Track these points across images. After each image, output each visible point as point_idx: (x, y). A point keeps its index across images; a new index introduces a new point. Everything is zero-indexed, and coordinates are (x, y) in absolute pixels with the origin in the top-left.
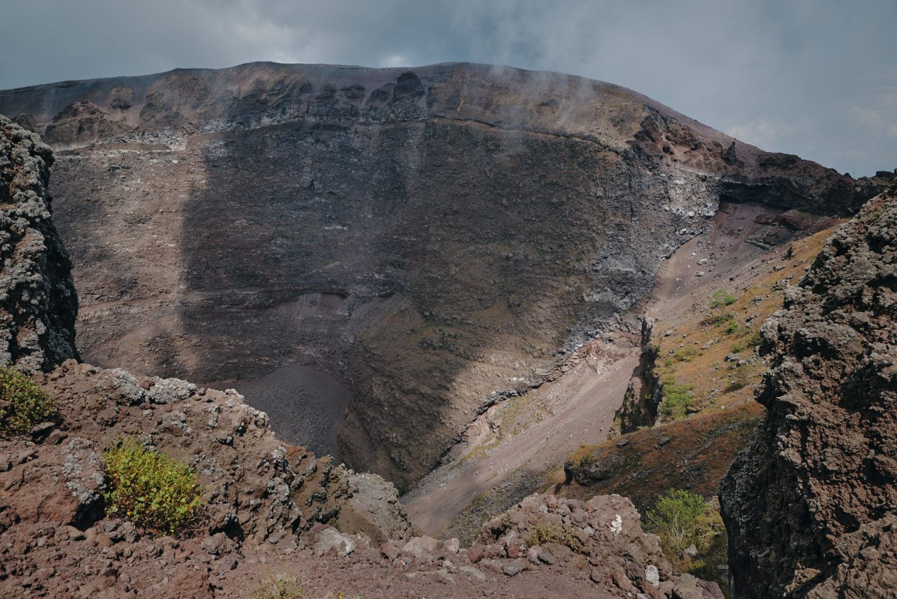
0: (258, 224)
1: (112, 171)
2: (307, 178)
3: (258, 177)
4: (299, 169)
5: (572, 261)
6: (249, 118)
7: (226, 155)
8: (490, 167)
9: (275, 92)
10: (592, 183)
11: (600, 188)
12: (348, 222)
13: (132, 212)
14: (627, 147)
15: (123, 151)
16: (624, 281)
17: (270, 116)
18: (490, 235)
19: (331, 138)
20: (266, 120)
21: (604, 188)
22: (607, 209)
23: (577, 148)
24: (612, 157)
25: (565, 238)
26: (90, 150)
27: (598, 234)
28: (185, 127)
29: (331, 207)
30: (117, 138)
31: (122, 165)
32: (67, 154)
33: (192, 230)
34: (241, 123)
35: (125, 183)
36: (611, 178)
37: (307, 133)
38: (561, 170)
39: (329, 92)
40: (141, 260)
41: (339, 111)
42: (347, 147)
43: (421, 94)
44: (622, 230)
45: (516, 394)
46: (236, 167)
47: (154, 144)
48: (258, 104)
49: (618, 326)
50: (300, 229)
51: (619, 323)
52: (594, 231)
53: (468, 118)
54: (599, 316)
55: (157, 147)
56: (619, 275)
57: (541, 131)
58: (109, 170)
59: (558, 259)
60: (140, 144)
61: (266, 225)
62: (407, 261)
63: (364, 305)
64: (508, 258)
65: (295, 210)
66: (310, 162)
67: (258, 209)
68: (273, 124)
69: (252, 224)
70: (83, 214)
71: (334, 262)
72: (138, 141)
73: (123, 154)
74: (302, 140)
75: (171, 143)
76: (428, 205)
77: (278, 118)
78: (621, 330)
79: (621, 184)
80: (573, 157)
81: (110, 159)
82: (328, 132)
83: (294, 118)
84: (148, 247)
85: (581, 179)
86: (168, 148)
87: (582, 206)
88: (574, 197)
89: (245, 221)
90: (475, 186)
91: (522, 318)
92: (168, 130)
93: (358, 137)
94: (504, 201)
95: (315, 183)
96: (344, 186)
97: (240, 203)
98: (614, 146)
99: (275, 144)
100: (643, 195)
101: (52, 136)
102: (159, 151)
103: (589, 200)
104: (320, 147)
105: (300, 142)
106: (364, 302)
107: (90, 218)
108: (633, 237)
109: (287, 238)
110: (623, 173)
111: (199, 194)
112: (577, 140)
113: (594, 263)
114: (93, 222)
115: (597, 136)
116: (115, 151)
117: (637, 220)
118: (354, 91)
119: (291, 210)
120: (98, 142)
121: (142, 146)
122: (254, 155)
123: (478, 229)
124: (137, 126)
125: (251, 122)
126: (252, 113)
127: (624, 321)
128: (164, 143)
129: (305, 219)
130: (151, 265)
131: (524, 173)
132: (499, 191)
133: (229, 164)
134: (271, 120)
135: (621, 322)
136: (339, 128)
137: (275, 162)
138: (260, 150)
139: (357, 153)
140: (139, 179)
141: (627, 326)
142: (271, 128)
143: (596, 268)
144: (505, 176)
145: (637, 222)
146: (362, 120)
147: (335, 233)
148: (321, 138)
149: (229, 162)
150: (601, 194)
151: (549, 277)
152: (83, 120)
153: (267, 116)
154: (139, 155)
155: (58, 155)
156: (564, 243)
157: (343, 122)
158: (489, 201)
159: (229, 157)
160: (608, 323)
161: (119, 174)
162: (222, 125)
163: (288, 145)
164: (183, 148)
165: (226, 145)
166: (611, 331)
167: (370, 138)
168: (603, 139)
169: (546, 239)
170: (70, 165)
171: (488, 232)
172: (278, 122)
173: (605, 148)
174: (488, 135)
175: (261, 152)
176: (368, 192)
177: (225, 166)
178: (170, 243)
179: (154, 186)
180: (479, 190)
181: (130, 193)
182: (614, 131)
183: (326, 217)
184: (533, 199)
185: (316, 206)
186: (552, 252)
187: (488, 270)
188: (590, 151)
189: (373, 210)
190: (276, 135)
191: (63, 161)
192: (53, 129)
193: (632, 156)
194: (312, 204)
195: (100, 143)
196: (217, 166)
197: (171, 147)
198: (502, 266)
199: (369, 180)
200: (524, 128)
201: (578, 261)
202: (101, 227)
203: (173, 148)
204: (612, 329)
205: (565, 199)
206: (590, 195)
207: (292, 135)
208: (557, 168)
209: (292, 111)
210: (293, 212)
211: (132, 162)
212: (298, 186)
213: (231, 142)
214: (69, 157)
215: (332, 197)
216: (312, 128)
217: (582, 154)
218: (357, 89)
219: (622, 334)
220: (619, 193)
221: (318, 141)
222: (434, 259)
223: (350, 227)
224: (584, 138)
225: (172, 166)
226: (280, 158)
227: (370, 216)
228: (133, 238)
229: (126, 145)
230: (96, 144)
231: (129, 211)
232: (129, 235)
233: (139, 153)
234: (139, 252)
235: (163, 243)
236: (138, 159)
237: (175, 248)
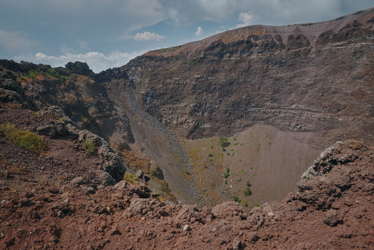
26: (349, 44)
30: (363, 37)
31: (360, 51)
32: (337, 46)
35: (358, 59)
58: (353, 53)
60: (372, 40)
70: (335, 73)
72: (372, 38)
73: (363, 45)
81: (355, 48)
84: (357, 91)
107: (337, 75)
114: (337, 77)
116: (359, 44)
130: (356, 100)
140: (366, 57)
152: (350, 30)
154: (370, 45)
155: (334, 47)
161: (357, 55)
170: (337, 51)
178: (369, 91)
181: (359, 64)
191: (335, 50)
192: (336, 35)
195: (354, 40)
202: (340, 80)
211: (365, 49)
214: (338, 48)
228: (352, 86)
229: (365, 40)
230: (352, 41)
231: (354, 73)
232: (351, 84)
233: (370, 44)
234: (352, 93)
235: (366, 90)
236: (369, 47)
237: (370, 94)
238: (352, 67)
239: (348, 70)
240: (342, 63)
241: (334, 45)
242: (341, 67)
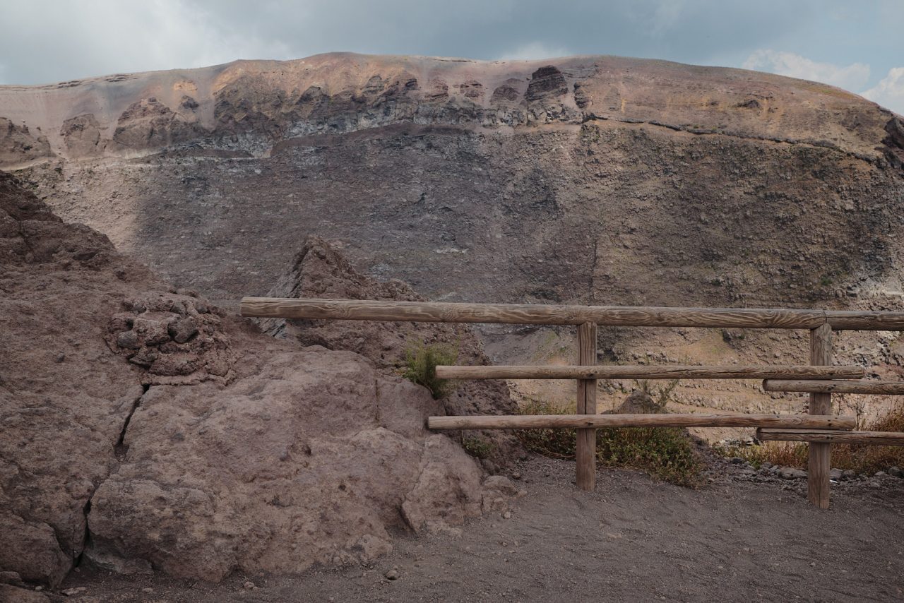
0: (356, 247)
1: (186, 183)
2: (416, 191)
3: (355, 189)
4: (406, 180)
5: (815, 284)
6: (344, 119)
7: (316, 163)
8: (679, 178)
9: (372, 89)
10: (836, 195)
11: (849, 201)
12: (468, 244)
13: (210, 233)
14: (879, 154)
15: (199, 159)
16: (889, 306)
17: (370, 117)
18: (685, 257)
19: (447, 144)
20: (365, 122)
21: (856, 201)
22: (862, 225)
23: (809, 156)
24: (862, 166)
25: (802, 258)
26: (162, 157)
27: (850, 252)
28: (272, 130)
29: (444, 225)
30: (192, 143)
31: (198, 176)
32: (137, 163)
33: (277, 254)
34: (335, 126)
35: (201, 198)
36: (864, 189)
37: (416, 138)
38: (787, 180)
39: (441, 89)
40: (220, 292)
41: (457, 111)
42: (469, 153)
43: (565, 91)
44: (879, 248)
45: (752, 443)
46: (329, 178)
47: (234, 150)
48: (353, 103)
49: (884, 359)
50: (406, 252)
51: (885, 355)
52: (844, 249)
53: (641, 120)
54: (860, 347)
55: (237, 154)
56: (884, 299)
57: (750, 136)
58: (184, 182)
59: (792, 282)
60: (217, 150)
61: (365, 247)
62: (560, 289)
63: (493, 344)
64: (717, 283)
65: (400, 230)
66: (421, 172)
67: (356, 229)
68: (373, 126)
69: (348, 247)
70: (155, 234)
71: (449, 293)
72: (216, 147)
73: (200, 162)
74: (410, 145)
75: (254, 149)
76: (592, 222)
77: (379, 119)
78: (888, 363)
79: (879, 196)
80: (803, 166)
81: (185, 169)
82: (444, 136)
83: (400, 119)
84: (228, 275)
85: (818, 190)
86: (251, 156)
87: (825, 221)
88: (811, 211)
89: (340, 243)
90: (658, 199)
91: (747, 353)
92: (251, 134)
93: (484, 142)
94: (703, 217)
95: (426, 196)
96: (463, 200)
97: (335, 221)
98: (862, 153)
99: (377, 151)
100: (899, 208)
101: (122, 140)
102: (240, 159)
103: (833, 215)
104: (433, 154)
105: (407, 148)
106: (493, 341)
107: (162, 240)
108: (894, 256)
109: (390, 264)
110: (881, 184)
111: (285, 210)
112: (807, 146)
113: (850, 286)
114: (166, 245)
115: (832, 142)
116: (190, 159)
117: (895, 237)
118: (472, 87)
119: (395, 229)
120: (170, 147)
121: (220, 153)
122: (352, 164)
123: (668, 250)
124: (214, 129)
125: (346, 124)
126: (347, 114)
127: (892, 352)
128: (246, 149)
129: (411, 241)
130: (231, 298)
131: (728, 184)
132: (695, 205)
133: (321, 174)
134: (371, 121)
135: (887, 354)
136: (458, 131)
137: (376, 172)
138: (360, 157)
139: (482, 161)
140: (218, 193)
141: (896, 359)
142: (371, 131)
143: (853, 292)
144: (704, 187)
145: (895, 240)
146: (486, 122)
147: (450, 256)
148: (435, 142)
149: (320, 172)
150: (852, 208)
151: (781, 304)
152: (154, 122)
153: (365, 117)
154: (217, 164)
155: (127, 163)
156: (800, 264)
157: (462, 124)
158: (680, 216)
159: (320, 165)
160: (871, 355)
161: (194, 187)
162: (312, 128)
163: (392, 152)
164: (267, 155)
165: (317, 151)
166: (875, 364)
167: (501, 144)
168: (842, 146)
169: (773, 259)
170: (141, 175)
171: (682, 253)
172: (379, 124)
173: (849, 155)
174: (674, 140)
175: (360, 160)
176: (495, 208)
177: (316, 177)
178: (253, 271)
179: (234, 201)
180: (665, 203)
181: (207, 209)
182: (851, 136)
183: (437, 238)
184: (748, 214)
185: (427, 224)
186: (783, 275)
187: (687, 298)
188: (830, 159)
189: (504, 228)
190: (379, 140)
191: (134, 171)
192: (123, 132)
193: (885, 165)
194: (421, 223)
195: (173, 149)
196: (306, 177)
197: (253, 154)
198: (709, 292)
199: (498, 193)
200: (723, 133)
201: (824, 284)
202: (175, 252)
203: (256, 154)
204: (876, 362)
205: (797, 214)
206: (835, 209)
207: (398, 140)
208: (782, 178)
209: (396, 111)
210: (396, 232)
211: (209, 173)
212: (405, 200)
213: (324, 148)
214: (139, 166)
215: (447, 213)
216: (423, 132)
217: (816, 162)
218: (474, 85)
219: (890, 367)
220: (877, 206)
221: (430, 146)
222: (606, 286)
223: (471, 249)
224: (817, 144)
225: (254, 177)
226: (383, 167)
227: (499, 236)
228: (211, 265)
229: (202, 151)
230: (169, 149)
231: (207, 231)
232: (206, 260)
233: (216, 161)
234: (217, 281)
235: (245, 270)
236: (216, 169)
237: (258, 277)
238: (192, 218)
239: (186, 225)
240: (166, 206)
241: (127, 157)
242: (167, 217)
